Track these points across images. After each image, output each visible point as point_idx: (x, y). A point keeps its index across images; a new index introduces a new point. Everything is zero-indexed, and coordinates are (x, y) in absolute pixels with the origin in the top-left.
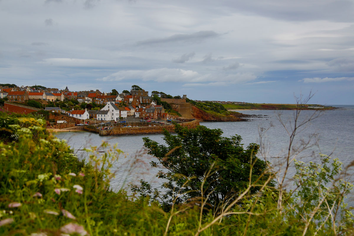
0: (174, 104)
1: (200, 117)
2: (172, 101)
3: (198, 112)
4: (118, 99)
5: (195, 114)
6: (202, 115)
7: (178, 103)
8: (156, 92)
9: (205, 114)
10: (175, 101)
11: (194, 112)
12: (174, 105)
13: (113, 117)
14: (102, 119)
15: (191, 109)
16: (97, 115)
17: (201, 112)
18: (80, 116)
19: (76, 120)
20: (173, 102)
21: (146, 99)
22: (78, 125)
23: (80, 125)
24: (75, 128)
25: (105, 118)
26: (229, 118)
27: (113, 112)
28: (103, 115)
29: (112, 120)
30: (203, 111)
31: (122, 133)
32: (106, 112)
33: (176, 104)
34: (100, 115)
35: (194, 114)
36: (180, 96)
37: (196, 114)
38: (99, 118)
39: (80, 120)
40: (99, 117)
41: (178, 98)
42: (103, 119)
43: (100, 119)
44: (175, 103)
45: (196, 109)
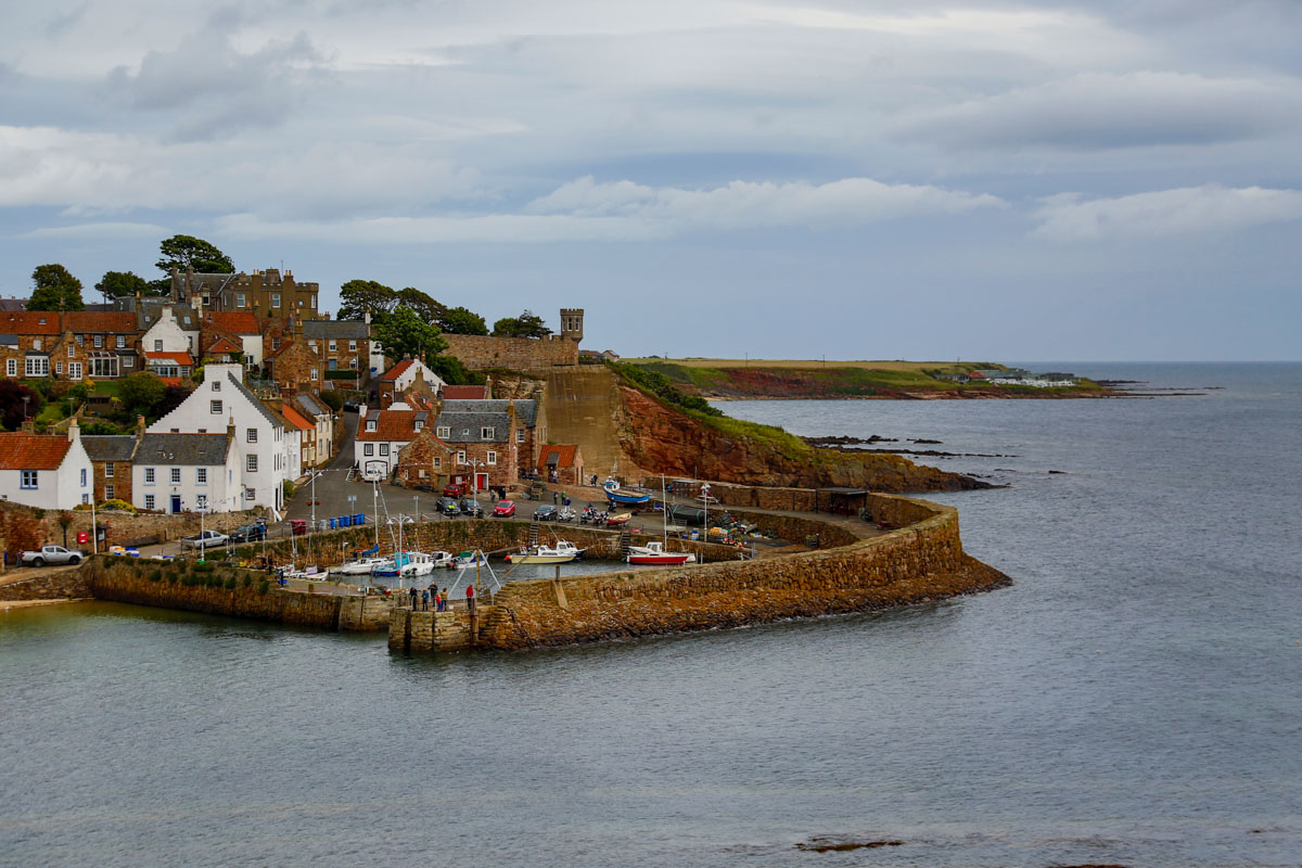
0: (511, 374)
1: (679, 464)
2: (491, 356)
3: (665, 430)
4: (159, 343)
5: (646, 443)
6: (692, 450)
7: (535, 366)
8: (374, 285)
9: (713, 444)
10: (511, 354)
11: (635, 431)
12: (513, 385)
13: (254, 481)
14: (176, 502)
15: (618, 413)
16: (139, 472)
17: (684, 428)
18: (30, 480)
19: (7, 515)
20: (500, 363)
21: (327, 340)
22: (29, 555)
23: (45, 554)
24: (27, 585)
25: (202, 490)
26: (877, 470)
27: (254, 448)
28: (189, 472)
29: (250, 505)
30: (694, 418)
31: (580, 624)
32: (209, 450)
33: (523, 376)
34: (163, 472)
35: (638, 442)
36: (538, 319)
37: (653, 444)
38: (150, 498)
39: (40, 513)
40: (153, 486)
41: (524, 328)
42: (189, 504)
43: (163, 503)
44: (510, 367)
45: (646, 408)
